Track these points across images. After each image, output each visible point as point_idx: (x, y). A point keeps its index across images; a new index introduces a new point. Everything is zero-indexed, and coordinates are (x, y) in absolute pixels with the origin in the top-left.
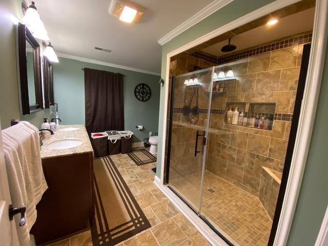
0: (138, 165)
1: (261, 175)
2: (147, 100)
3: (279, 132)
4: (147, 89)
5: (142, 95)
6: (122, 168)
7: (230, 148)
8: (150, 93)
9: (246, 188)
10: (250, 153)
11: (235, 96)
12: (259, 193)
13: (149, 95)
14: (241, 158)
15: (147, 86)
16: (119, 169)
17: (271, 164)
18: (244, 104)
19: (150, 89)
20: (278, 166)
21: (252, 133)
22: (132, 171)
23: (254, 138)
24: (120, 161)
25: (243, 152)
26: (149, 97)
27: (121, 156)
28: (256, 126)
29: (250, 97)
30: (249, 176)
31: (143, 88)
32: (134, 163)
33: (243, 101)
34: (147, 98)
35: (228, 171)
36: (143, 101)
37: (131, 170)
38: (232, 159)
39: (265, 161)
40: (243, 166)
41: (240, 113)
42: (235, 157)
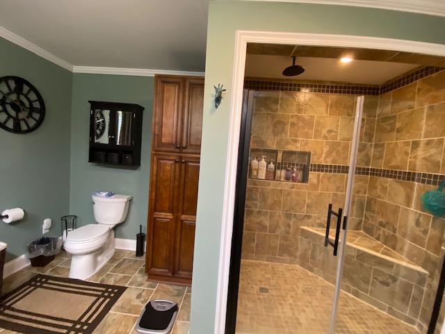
1: (300, 237)
2: (30, 130)
3: (315, 184)
4: (33, 96)
5: (13, 113)
7: (259, 212)
8: (42, 111)
9: (284, 260)
10: (286, 214)
11: (263, 141)
12: (298, 260)
13: (37, 116)
14: (276, 224)
15: (32, 88)
17: (309, 221)
18: (276, 152)
19: (40, 99)
20: (315, 221)
21: (287, 188)
23: (289, 194)
25: (278, 214)
26: (39, 123)
28: (287, 179)
29: (283, 143)
30: (285, 243)
31: (19, 90)
33: (275, 149)
34: (32, 123)
35: (257, 246)
36: (17, 130)
38: (264, 228)
39: (303, 219)
40: (278, 232)
41: (269, 163)
42: (267, 224)
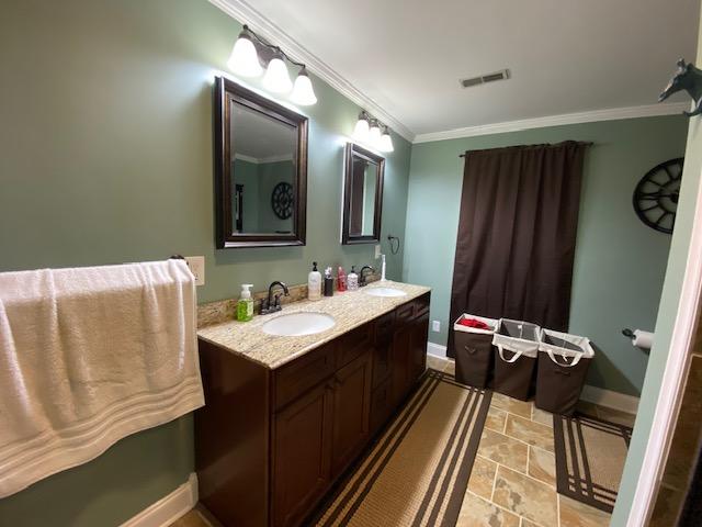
0: (562, 490)
6: (493, 456)
16: (483, 454)
22: (517, 499)
24: (509, 427)
27: (526, 412)
32: (553, 471)
37: (516, 487)
